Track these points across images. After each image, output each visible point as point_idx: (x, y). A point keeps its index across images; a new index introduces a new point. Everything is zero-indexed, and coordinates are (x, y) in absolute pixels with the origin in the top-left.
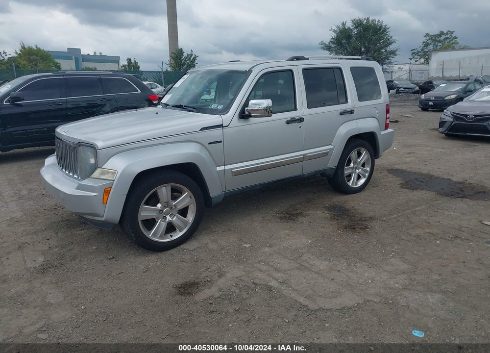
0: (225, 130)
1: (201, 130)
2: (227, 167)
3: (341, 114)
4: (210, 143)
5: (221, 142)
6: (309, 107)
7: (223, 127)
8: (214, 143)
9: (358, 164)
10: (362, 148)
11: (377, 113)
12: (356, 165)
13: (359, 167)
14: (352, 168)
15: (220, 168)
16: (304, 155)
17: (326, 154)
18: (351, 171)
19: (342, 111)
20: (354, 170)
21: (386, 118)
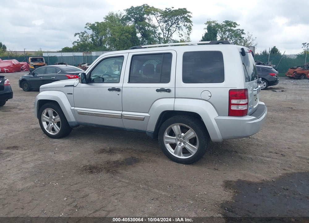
0: (75, 88)
1: (65, 86)
2: (76, 108)
3: (158, 91)
4: (68, 94)
5: (72, 94)
6: (129, 82)
7: (74, 86)
9: (183, 138)
10: (185, 125)
11: (209, 96)
12: (181, 139)
13: (184, 141)
14: (176, 139)
15: (73, 108)
16: (121, 114)
17: (143, 119)
18: (175, 141)
19: (159, 89)
20: (179, 142)
21: (230, 104)
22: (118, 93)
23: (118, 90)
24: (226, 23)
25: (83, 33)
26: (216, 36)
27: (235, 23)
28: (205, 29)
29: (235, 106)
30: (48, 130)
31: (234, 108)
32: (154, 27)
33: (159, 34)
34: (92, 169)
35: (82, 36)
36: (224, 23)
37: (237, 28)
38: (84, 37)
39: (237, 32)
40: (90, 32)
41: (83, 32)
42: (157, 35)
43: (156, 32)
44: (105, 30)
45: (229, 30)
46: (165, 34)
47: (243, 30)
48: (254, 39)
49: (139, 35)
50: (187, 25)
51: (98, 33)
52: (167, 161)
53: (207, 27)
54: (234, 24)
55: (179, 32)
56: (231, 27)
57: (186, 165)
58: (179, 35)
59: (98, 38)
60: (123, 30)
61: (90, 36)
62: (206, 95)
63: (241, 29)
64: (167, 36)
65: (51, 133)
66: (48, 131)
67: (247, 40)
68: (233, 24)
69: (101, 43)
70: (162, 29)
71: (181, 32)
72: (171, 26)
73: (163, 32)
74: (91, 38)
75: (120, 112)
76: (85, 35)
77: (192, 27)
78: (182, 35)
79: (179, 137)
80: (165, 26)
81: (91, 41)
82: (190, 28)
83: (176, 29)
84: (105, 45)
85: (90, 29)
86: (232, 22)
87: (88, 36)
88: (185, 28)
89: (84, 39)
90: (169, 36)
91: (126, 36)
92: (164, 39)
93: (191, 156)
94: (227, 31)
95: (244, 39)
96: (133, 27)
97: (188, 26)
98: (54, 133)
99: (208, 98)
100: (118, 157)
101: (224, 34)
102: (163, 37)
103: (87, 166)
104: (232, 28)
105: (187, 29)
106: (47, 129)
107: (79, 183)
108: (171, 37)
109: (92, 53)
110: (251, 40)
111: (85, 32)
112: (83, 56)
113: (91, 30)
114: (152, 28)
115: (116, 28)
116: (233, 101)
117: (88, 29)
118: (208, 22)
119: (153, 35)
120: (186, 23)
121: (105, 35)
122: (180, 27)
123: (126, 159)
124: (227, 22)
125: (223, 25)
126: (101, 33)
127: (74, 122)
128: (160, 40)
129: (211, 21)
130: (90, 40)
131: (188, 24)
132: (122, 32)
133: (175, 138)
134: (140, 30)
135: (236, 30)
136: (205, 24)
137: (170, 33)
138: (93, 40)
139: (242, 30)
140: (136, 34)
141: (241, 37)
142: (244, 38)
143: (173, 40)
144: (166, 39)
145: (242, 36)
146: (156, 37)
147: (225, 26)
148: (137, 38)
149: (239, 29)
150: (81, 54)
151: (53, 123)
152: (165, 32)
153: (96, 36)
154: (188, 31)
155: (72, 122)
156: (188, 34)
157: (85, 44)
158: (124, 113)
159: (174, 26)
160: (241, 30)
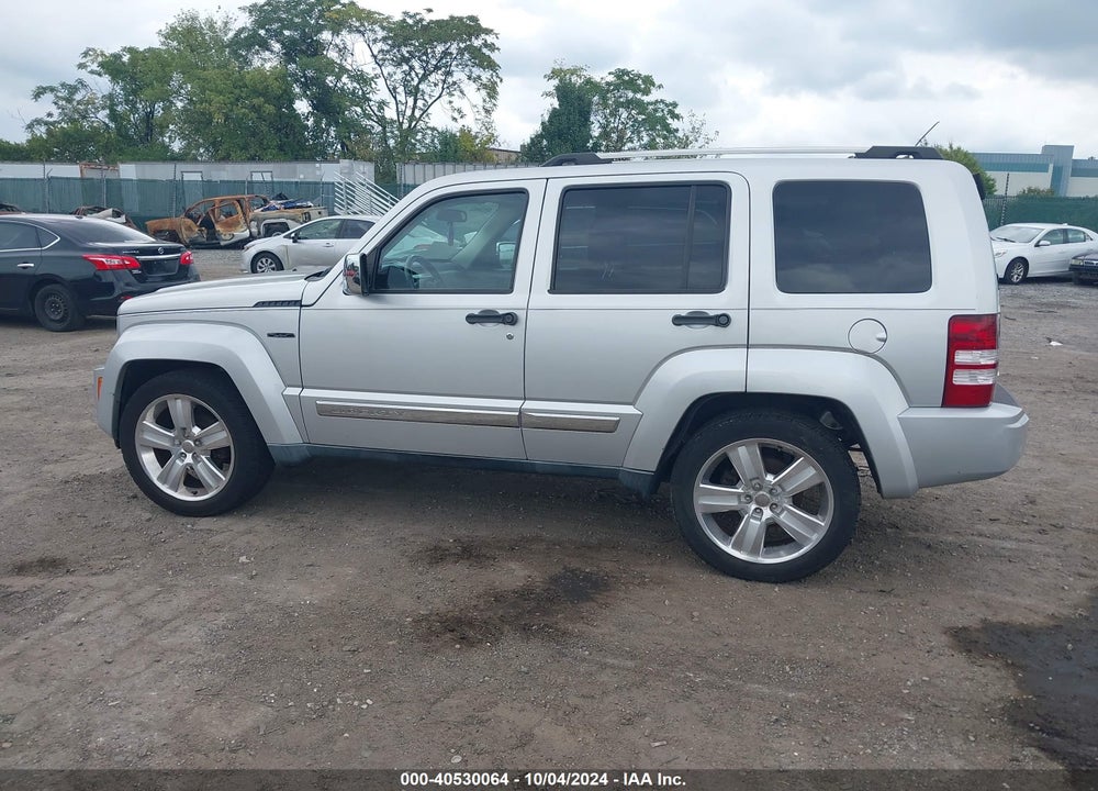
0: (305, 311)
1: (256, 305)
2: (307, 393)
3: (678, 321)
4: (270, 335)
5: (292, 336)
6: (555, 289)
7: (301, 306)
8: (278, 335)
9: (771, 492)
10: (782, 443)
11: (880, 340)
12: (761, 492)
13: (775, 500)
14: (739, 495)
15: (294, 391)
16: (520, 411)
17: (608, 427)
18: (736, 504)
19: (684, 313)
20: (753, 506)
21: (951, 366)
22: (509, 330)
23: (510, 319)
24: (618, 77)
25: (73, 90)
26: (586, 122)
27: (649, 81)
28: (548, 94)
29: (966, 371)
30: (164, 483)
31: (961, 379)
32: (361, 78)
33: (382, 105)
34: (458, 629)
35: (69, 100)
36: (611, 78)
37: (655, 95)
38: (75, 103)
39: (656, 110)
40: (103, 85)
41: (72, 83)
42: (375, 109)
43: (371, 96)
44: (166, 79)
45: (629, 104)
46: (402, 108)
47: (675, 105)
48: (711, 136)
49: (302, 106)
50: (479, 77)
51: (134, 92)
52: (705, 577)
53: (552, 89)
54: (644, 82)
55: (450, 102)
56: (635, 92)
57: (785, 587)
58: (450, 113)
59: (134, 109)
60: (239, 84)
61: (99, 102)
62: (867, 336)
63: (668, 101)
64: (409, 112)
65: (183, 495)
66: (165, 489)
67: (687, 138)
68: (640, 82)
69: (150, 127)
70: (391, 87)
71: (458, 102)
72: (424, 78)
73: (395, 98)
74: (103, 108)
75: (516, 404)
76: (78, 97)
77: (500, 88)
78: (459, 111)
79: (754, 488)
80: (399, 76)
81: (107, 121)
82: (492, 91)
83: (443, 89)
84: (167, 140)
85: (100, 75)
86: (639, 76)
87: (90, 102)
88: (474, 86)
89: (76, 110)
90: (417, 114)
91: (255, 109)
92: (401, 124)
93: (802, 552)
94: (622, 105)
95: (680, 134)
96: (281, 76)
97: (485, 80)
98: (195, 494)
99: (874, 346)
100: (514, 574)
101: (612, 114)
102: (395, 118)
103: (426, 618)
104: (639, 96)
105: (484, 93)
106: (163, 478)
107: (454, 689)
108: (426, 119)
109: (122, 167)
110: (701, 141)
111: (81, 82)
112: (82, 179)
113: (106, 79)
114: (355, 84)
115: (211, 73)
116: (962, 357)
117: (92, 72)
118: (555, 73)
119: (359, 110)
120: (477, 71)
121: (166, 98)
122: (454, 83)
123: (554, 580)
124: (620, 74)
125: (608, 84)
126: (149, 91)
127: (296, 447)
128: (384, 128)
129: (565, 68)
130: (103, 115)
131: (485, 75)
132: (237, 91)
133: (740, 490)
134: (305, 86)
135: (651, 104)
136: (545, 76)
137: (420, 103)
138: (113, 116)
139: (671, 104)
140: (292, 102)
141: (669, 131)
142: (677, 130)
143: (433, 129)
144: (405, 126)
145: (674, 124)
146: (369, 118)
147: (617, 87)
148: (295, 116)
149: (662, 101)
150: (71, 171)
151: (189, 456)
152: (401, 97)
153: (127, 102)
154: (484, 101)
155: (288, 448)
156: (487, 111)
157: (79, 131)
158: (529, 405)
159: (436, 77)
160: (667, 105)
